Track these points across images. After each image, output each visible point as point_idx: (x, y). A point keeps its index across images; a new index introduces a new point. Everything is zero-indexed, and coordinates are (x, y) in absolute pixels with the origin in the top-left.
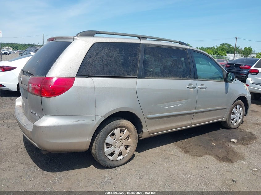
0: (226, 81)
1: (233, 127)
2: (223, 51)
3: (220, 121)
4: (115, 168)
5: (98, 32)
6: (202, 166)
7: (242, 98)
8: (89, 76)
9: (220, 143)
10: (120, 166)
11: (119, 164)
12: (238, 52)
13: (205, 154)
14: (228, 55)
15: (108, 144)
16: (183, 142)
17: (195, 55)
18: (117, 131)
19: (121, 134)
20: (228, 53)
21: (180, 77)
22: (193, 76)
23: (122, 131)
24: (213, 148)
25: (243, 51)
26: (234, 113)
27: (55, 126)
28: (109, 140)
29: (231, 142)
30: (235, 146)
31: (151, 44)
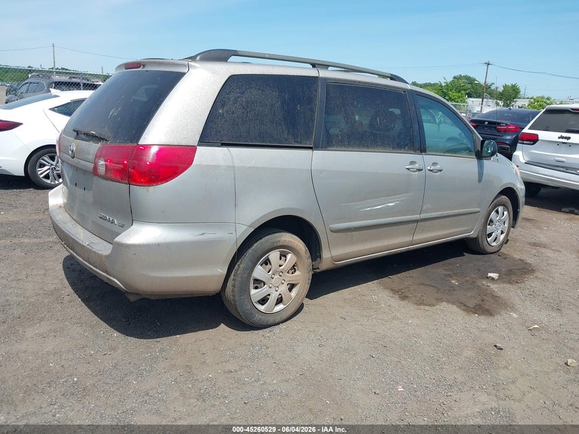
0: (480, 156)
1: (489, 249)
2: (459, 92)
3: (466, 238)
4: (269, 329)
5: (236, 53)
6: (436, 323)
7: (509, 192)
8: (223, 145)
9: (467, 281)
10: (278, 324)
11: (278, 320)
12: (490, 94)
13: (440, 300)
14: (470, 100)
15: (257, 281)
16: (395, 279)
17: (421, 102)
18: (274, 256)
19: (281, 262)
20: (470, 96)
21: (394, 148)
22: (417, 145)
23: (283, 255)
24: (454, 290)
25: (501, 94)
26: (491, 221)
27: (159, 245)
28: (259, 272)
29: (487, 278)
30: (496, 286)
31: (339, 80)
